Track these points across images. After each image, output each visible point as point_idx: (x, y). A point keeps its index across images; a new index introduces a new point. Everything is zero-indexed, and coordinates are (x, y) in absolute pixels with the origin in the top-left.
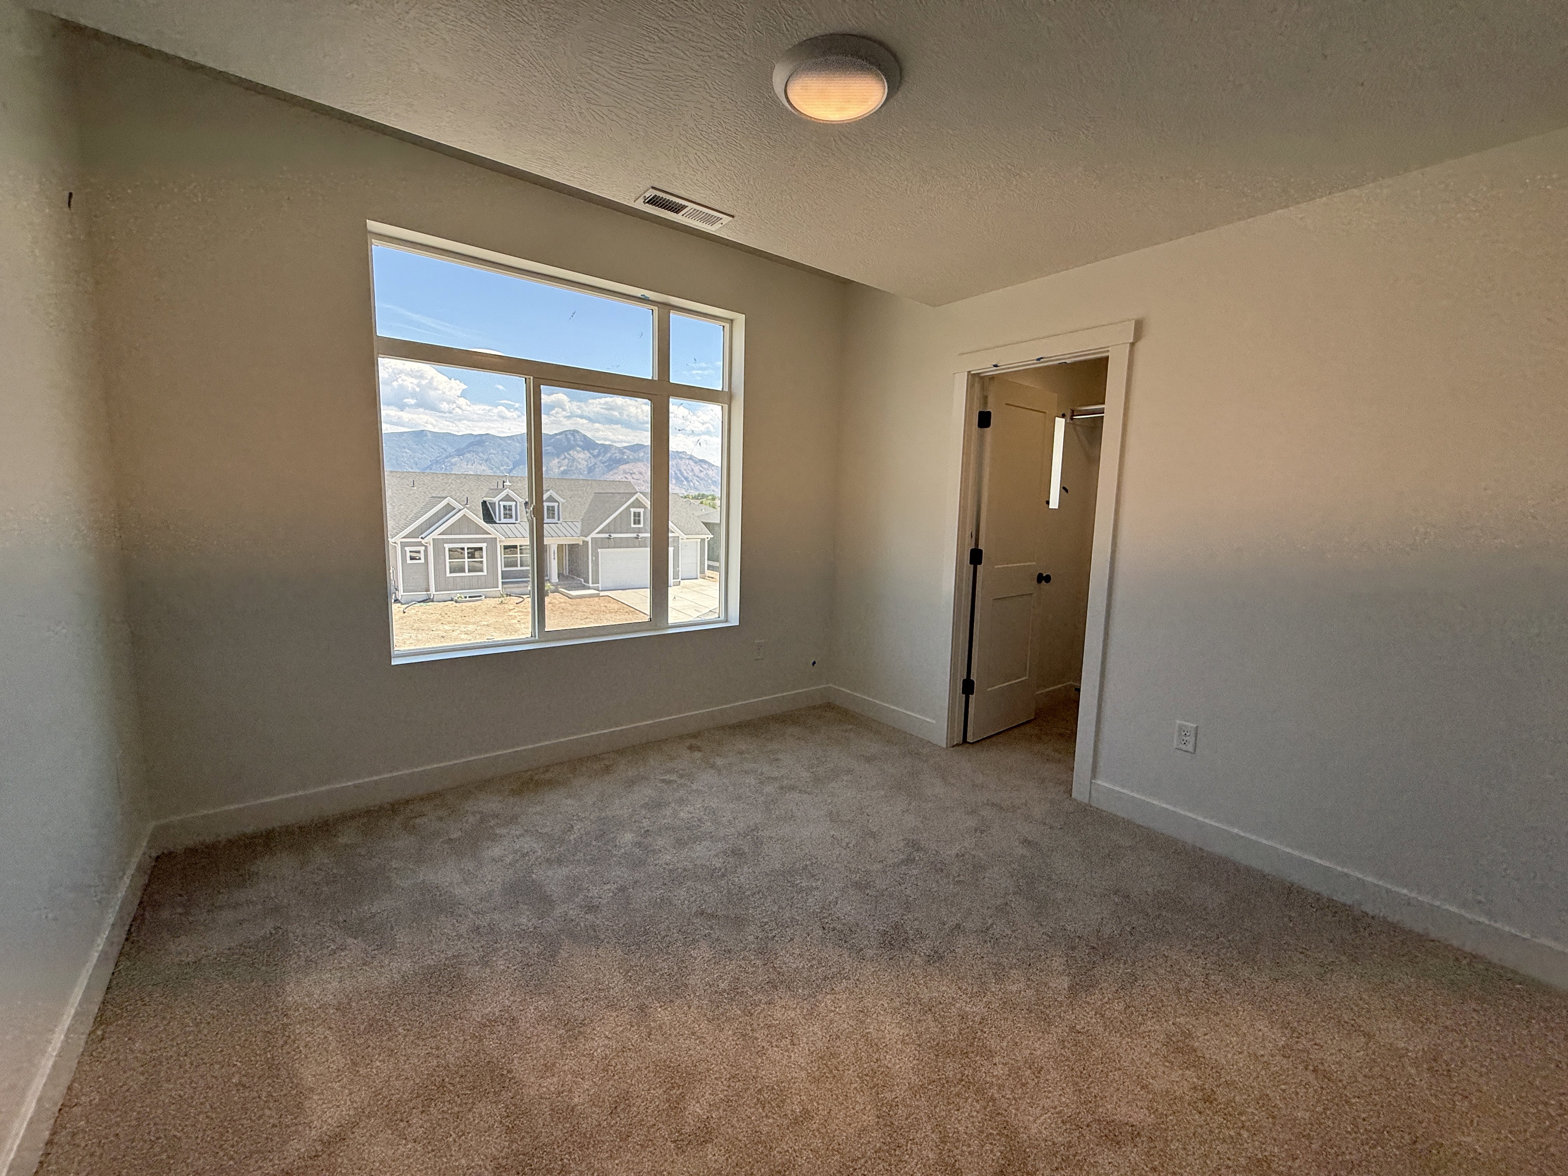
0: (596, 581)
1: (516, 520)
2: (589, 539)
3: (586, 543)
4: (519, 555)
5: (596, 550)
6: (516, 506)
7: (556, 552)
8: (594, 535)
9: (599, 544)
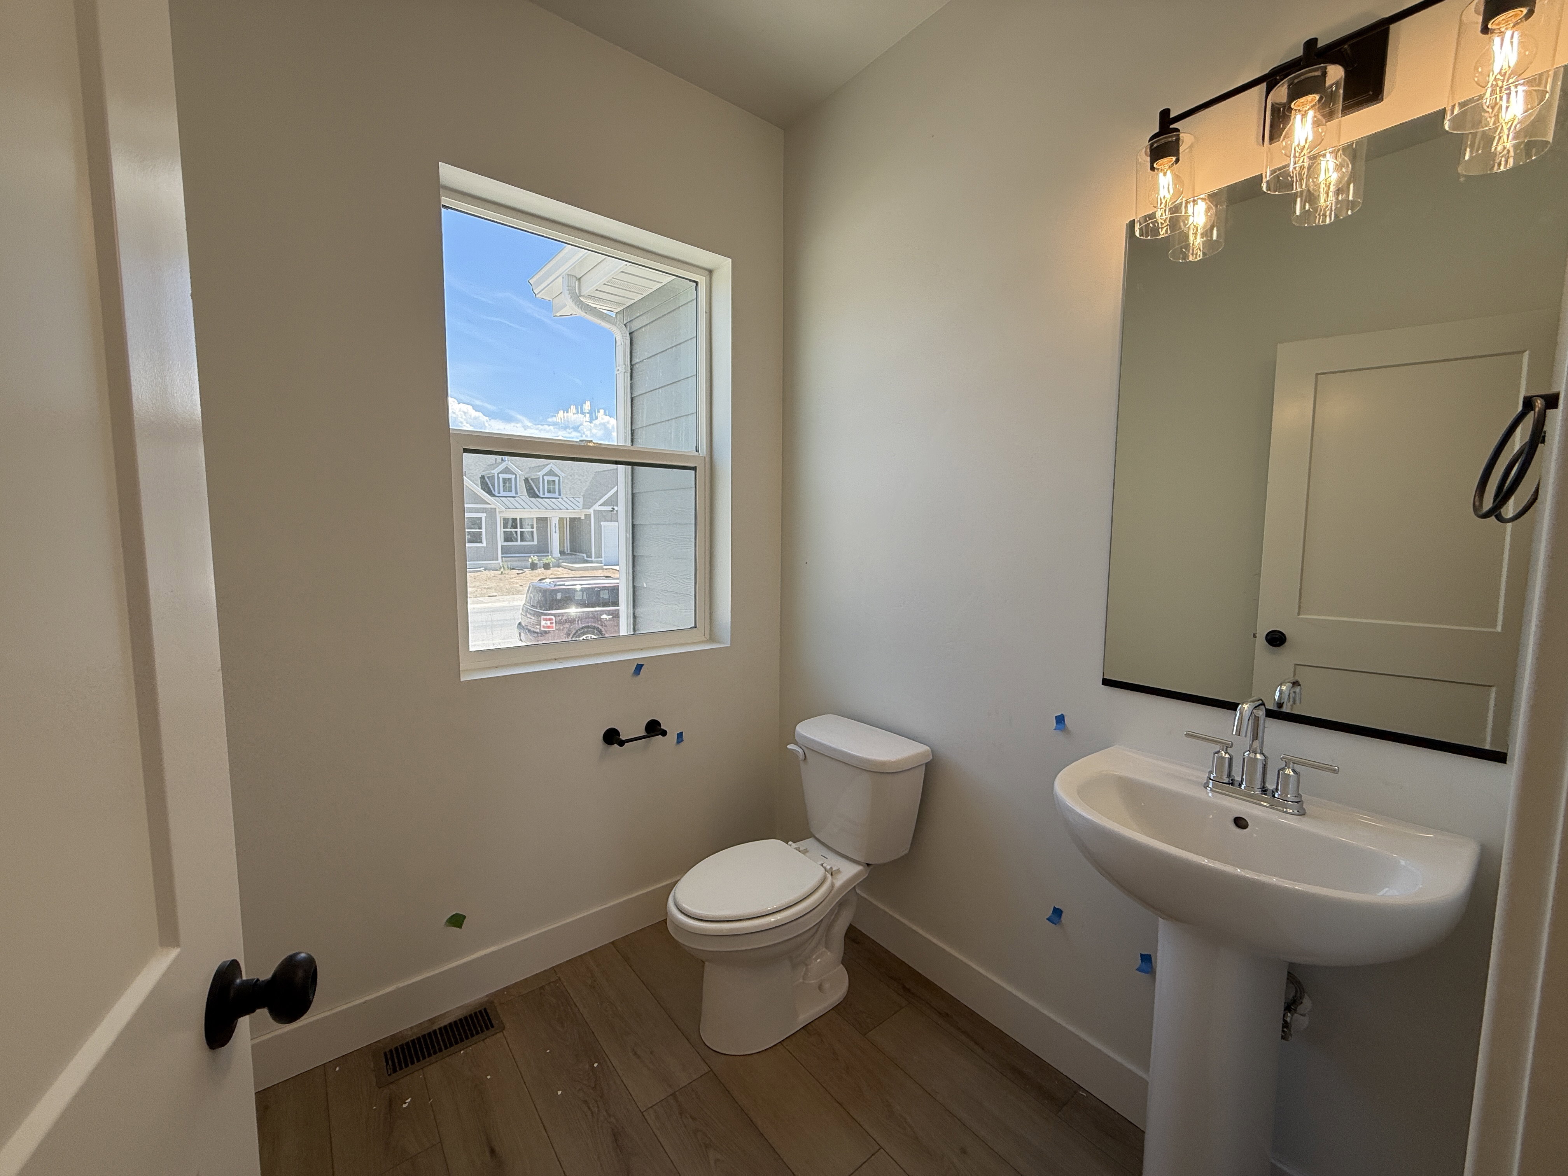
0: (599, 555)
1: (516, 493)
2: (591, 511)
3: (588, 516)
4: (519, 530)
5: (599, 522)
6: (516, 478)
7: (557, 525)
8: (596, 507)
9: (601, 516)
